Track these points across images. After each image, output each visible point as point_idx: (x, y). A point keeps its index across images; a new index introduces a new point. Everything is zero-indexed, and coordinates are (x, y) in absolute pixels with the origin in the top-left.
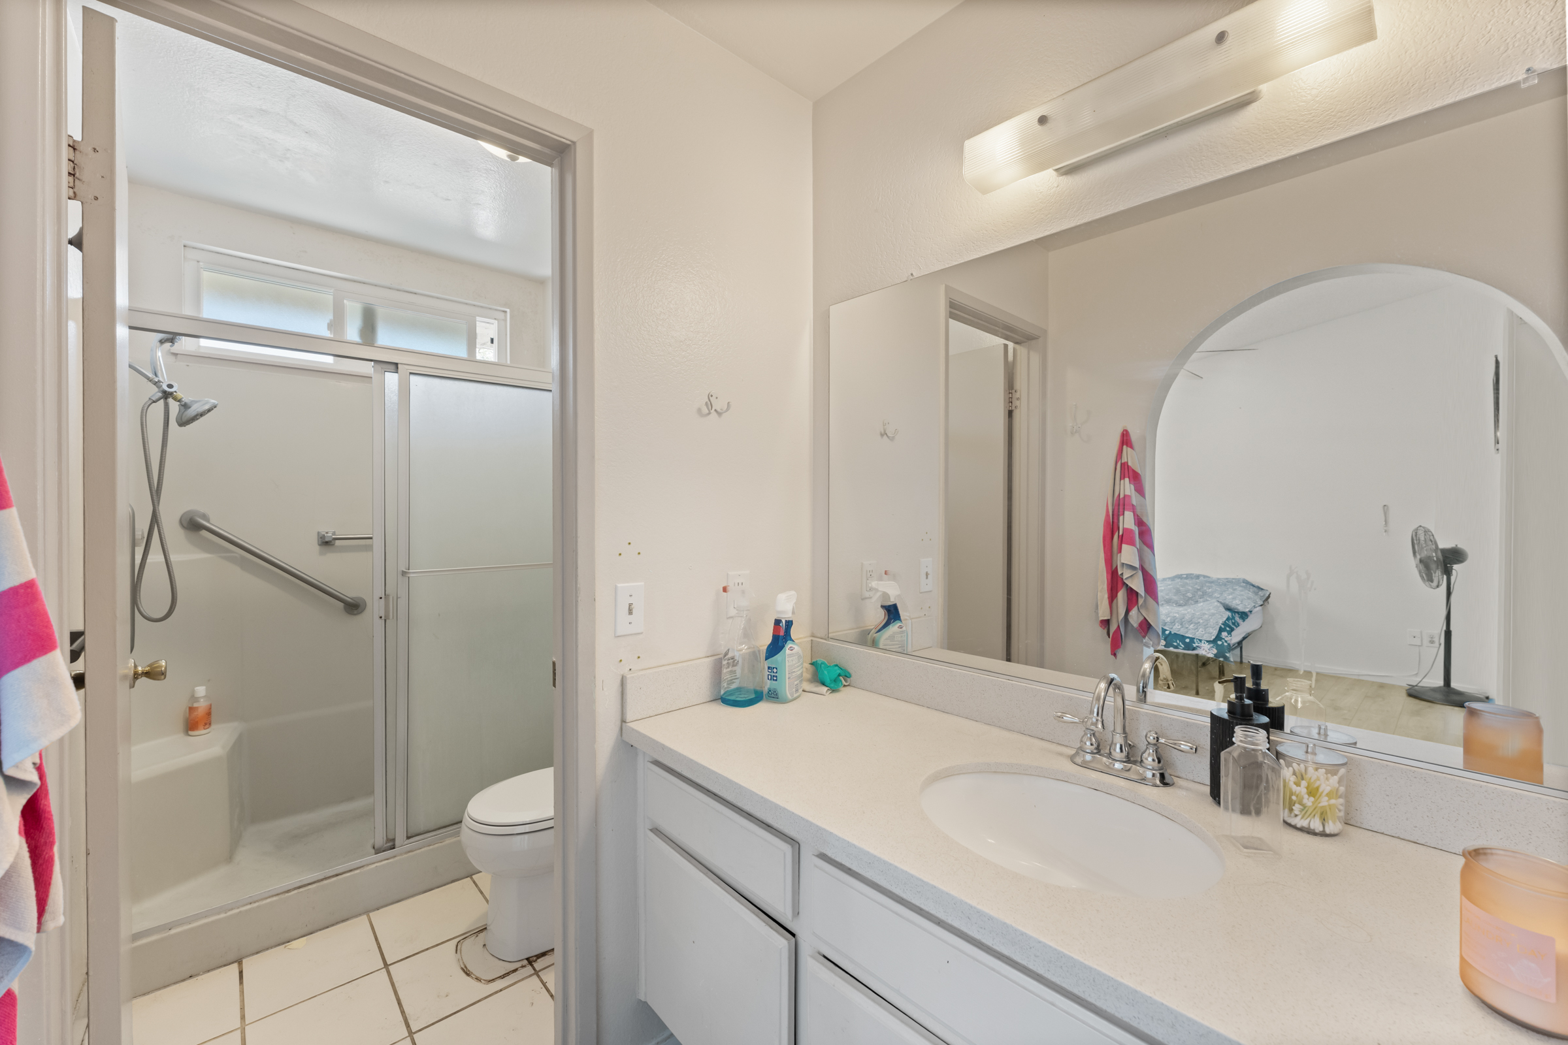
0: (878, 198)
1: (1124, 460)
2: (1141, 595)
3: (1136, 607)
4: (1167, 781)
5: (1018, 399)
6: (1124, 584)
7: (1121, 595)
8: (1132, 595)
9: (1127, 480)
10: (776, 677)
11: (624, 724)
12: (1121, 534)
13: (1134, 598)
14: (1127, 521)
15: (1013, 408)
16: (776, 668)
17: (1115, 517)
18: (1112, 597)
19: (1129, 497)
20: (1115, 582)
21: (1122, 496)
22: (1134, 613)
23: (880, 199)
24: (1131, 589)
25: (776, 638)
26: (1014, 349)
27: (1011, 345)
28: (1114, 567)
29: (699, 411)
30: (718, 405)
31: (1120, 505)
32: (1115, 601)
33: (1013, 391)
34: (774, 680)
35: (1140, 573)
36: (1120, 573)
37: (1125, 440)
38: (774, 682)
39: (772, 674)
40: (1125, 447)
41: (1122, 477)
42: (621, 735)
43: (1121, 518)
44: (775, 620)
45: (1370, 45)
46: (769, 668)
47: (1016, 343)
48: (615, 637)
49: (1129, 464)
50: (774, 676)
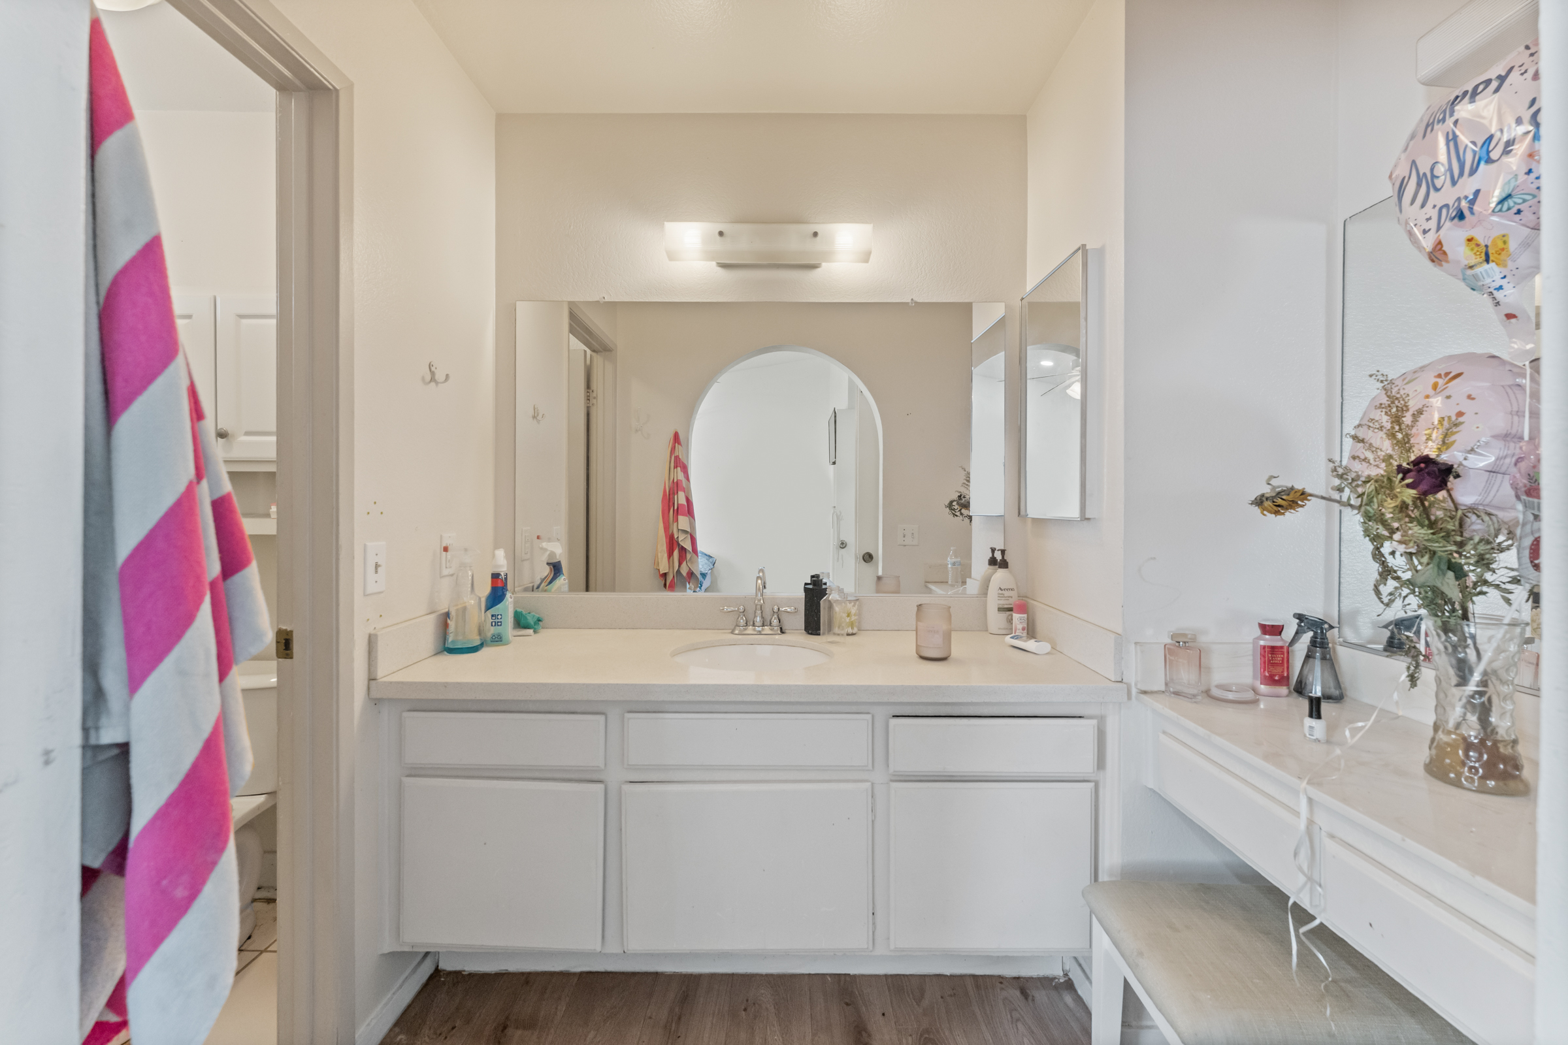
0: (570, 226)
1: (676, 454)
2: (689, 551)
3: (685, 562)
4: (783, 631)
5: (594, 398)
6: (679, 544)
7: (676, 553)
8: (683, 550)
9: (679, 468)
10: (501, 622)
11: (372, 682)
12: (676, 508)
13: (684, 552)
14: (681, 499)
15: (591, 405)
16: (501, 615)
17: (671, 496)
18: (670, 554)
19: (681, 481)
20: (672, 543)
21: (675, 481)
22: (684, 564)
23: (572, 227)
24: (682, 547)
25: (494, 589)
26: (591, 356)
27: (589, 352)
28: (671, 532)
29: (423, 379)
30: (440, 376)
31: (676, 487)
32: (671, 558)
33: (591, 391)
34: (498, 625)
35: (689, 536)
36: (676, 537)
37: (676, 438)
38: (499, 627)
39: (497, 620)
40: (677, 444)
41: (676, 467)
42: (368, 694)
43: (676, 496)
44: (492, 574)
45: (864, 265)
46: (492, 616)
47: (594, 351)
48: (364, 595)
49: (680, 457)
50: (498, 622)
